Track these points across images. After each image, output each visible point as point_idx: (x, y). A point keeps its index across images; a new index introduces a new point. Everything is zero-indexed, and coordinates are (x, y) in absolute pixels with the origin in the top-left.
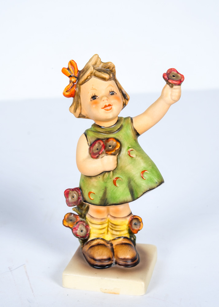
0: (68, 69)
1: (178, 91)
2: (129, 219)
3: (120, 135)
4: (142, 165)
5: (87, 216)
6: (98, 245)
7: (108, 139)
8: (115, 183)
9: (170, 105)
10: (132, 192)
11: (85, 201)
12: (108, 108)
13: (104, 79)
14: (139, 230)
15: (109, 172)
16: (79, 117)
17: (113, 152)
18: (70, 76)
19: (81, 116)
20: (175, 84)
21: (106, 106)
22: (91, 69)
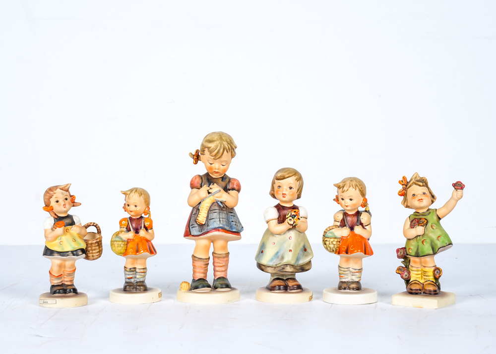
0: (402, 181)
1: (460, 192)
2: (433, 268)
3: (428, 217)
4: (439, 233)
5: (410, 267)
6: (415, 283)
7: (420, 219)
8: (423, 242)
9: (457, 201)
10: (433, 249)
11: (407, 255)
12: (421, 201)
13: (420, 185)
14: (440, 276)
15: (420, 236)
16: (406, 207)
17: (422, 224)
18: (403, 185)
19: (407, 207)
20: (459, 189)
21: (419, 200)
22: (413, 181)
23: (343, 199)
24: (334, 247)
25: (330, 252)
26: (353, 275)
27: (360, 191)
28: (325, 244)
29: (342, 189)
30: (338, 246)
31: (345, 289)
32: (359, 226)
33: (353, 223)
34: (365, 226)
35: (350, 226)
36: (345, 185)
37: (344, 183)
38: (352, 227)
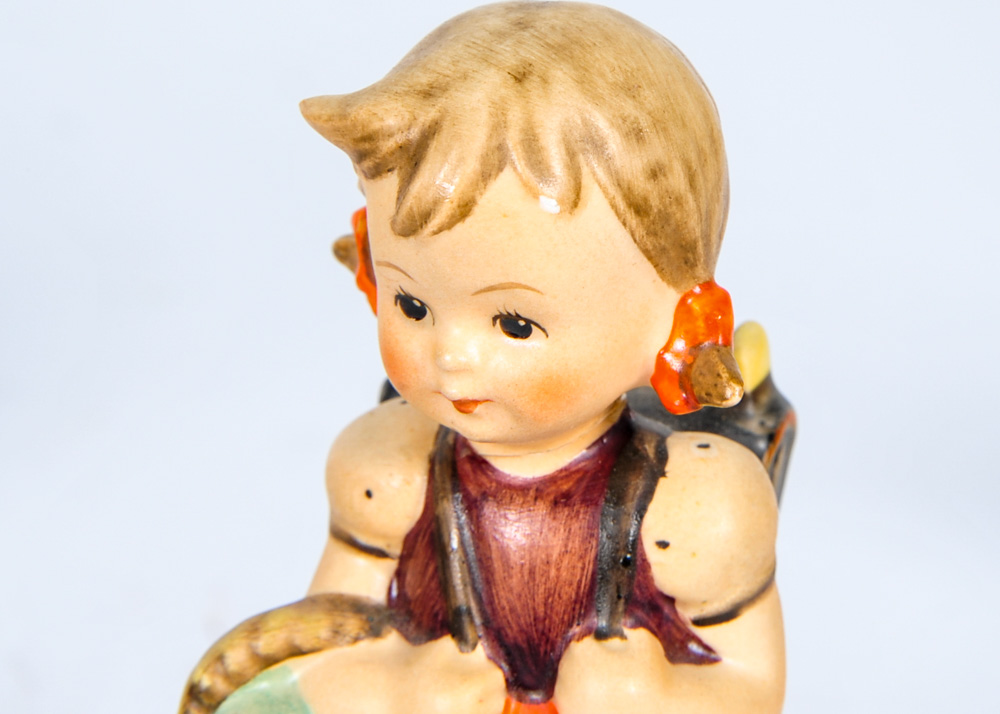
23: (411, 307)
32: (623, 637)
33: (549, 594)
34: (701, 622)
35: (512, 633)
36: (430, 133)
37: (427, 115)
38: (529, 640)
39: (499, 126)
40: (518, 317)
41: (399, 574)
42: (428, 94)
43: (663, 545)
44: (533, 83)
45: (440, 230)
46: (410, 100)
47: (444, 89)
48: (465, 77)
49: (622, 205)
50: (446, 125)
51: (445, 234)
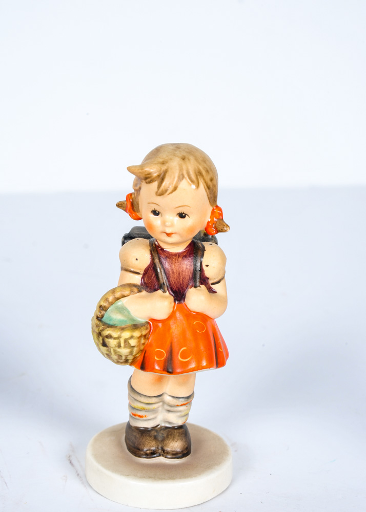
23: (155, 213)
24: (131, 353)
25: (118, 362)
26: (169, 411)
27: (209, 188)
28: (104, 345)
29: (155, 184)
30: (142, 347)
31: (152, 454)
32: (200, 287)
33: (183, 278)
34: (212, 284)
35: (175, 288)
36: (166, 172)
37: (164, 168)
38: (179, 289)
39: (181, 170)
40: (183, 213)
41: (143, 278)
42: (163, 163)
43: (207, 266)
44: (186, 160)
45: (170, 193)
46: (159, 165)
47: (167, 162)
48: (171, 159)
49: (206, 187)
50: (169, 170)
51: (171, 194)
